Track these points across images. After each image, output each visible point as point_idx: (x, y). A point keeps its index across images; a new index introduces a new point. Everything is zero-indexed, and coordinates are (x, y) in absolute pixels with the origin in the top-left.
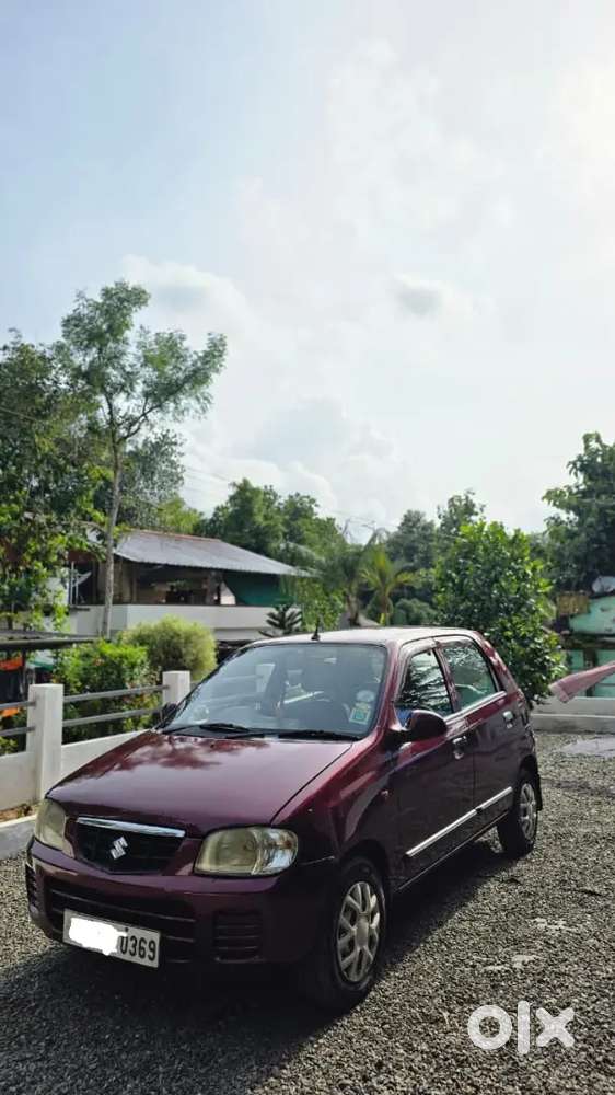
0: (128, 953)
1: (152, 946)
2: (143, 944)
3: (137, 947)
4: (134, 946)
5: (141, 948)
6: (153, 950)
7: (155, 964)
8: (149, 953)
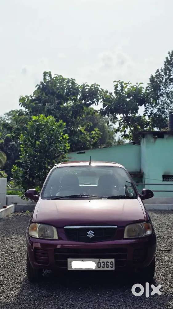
0: (101, 267)
1: (112, 263)
2: (108, 263)
3: (105, 265)
5: (107, 265)
6: (112, 265)
7: (113, 269)
8: (110, 266)
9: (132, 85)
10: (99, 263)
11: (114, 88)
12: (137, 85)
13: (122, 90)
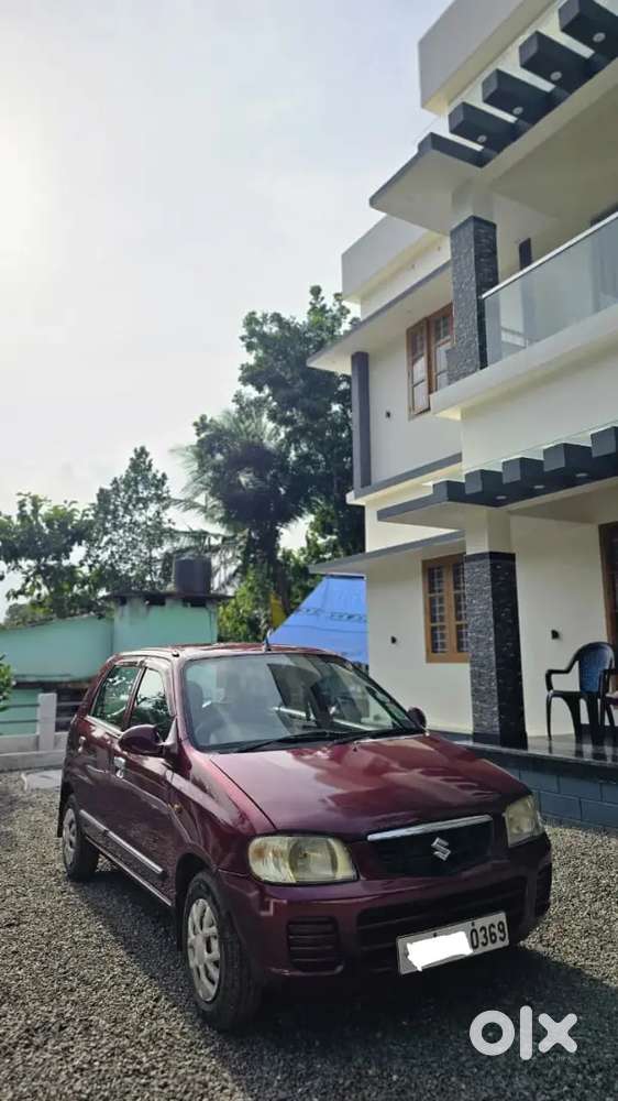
0: (480, 945)
1: (501, 927)
2: (492, 930)
3: (488, 935)
4: (485, 936)
5: (492, 934)
6: (502, 931)
7: (507, 942)
8: (499, 935)
9: (54, 504)
10: (474, 934)
11: (17, 507)
12: (66, 506)
13: (35, 512)
